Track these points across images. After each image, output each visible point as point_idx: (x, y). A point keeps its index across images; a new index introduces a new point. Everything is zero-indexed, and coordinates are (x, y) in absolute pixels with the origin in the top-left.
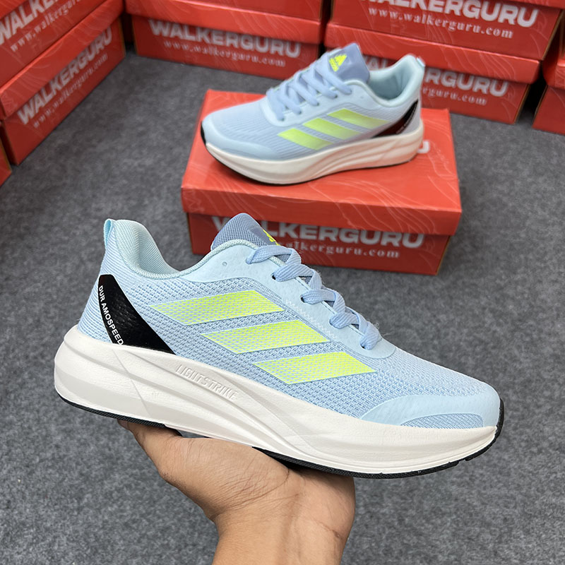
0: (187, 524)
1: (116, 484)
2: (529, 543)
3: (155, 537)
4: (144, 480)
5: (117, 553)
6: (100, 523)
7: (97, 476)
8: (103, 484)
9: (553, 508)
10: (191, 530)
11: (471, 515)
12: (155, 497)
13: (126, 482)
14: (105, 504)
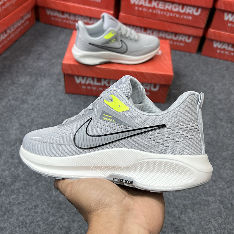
0: (46, 204)
1: (16, 187)
2: (194, 214)
3: (32, 208)
4: (29, 186)
5: (14, 214)
6: (8, 202)
7: (8, 184)
8: (11, 186)
9: (204, 201)
10: (47, 206)
11: (169, 203)
12: (33, 193)
13: (21, 186)
14: (11, 195)
